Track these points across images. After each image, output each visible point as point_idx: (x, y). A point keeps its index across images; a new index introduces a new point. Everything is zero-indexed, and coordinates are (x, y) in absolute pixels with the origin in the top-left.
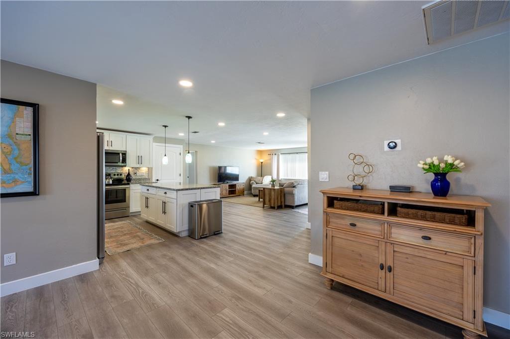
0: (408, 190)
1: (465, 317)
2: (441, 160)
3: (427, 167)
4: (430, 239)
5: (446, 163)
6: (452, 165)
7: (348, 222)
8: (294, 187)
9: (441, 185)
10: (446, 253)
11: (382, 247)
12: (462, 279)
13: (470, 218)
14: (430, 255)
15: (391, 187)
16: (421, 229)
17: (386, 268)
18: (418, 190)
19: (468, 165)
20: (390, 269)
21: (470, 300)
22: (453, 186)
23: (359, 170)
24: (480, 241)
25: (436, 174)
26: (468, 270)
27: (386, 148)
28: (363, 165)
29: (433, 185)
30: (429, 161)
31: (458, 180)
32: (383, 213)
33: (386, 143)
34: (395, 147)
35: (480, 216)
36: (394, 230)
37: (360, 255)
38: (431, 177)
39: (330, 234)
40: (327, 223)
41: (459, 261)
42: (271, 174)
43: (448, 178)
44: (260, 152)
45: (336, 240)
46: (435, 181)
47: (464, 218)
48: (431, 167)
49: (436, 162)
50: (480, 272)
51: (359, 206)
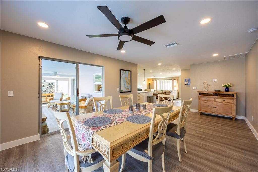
0: (219, 91)
1: (232, 115)
2: (227, 84)
3: (224, 86)
4: (225, 100)
5: (228, 85)
6: (230, 85)
7: (205, 98)
8: (170, 93)
9: (227, 89)
10: (228, 103)
11: (214, 103)
12: (232, 107)
13: (233, 96)
14: (225, 104)
15: (215, 90)
16: (223, 98)
17: (215, 107)
18: (221, 91)
19: (233, 85)
20: (216, 108)
21: (233, 111)
22: (230, 90)
23: (206, 86)
24: (235, 100)
25: (226, 87)
26: (233, 105)
27: (213, 81)
28: (208, 85)
29: (225, 90)
30: (225, 84)
31: (231, 89)
32: (214, 96)
33: (213, 80)
34: (215, 81)
35: (235, 95)
36: (217, 99)
37: (208, 106)
38: (225, 88)
39: (200, 102)
40: (199, 99)
41: (231, 104)
42: (153, 88)
43: (229, 88)
44: (149, 79)
45: (202, 103)
46: (226, 89)
47: (232, 96)
48: (225, 86)
49: (226, 85)
50: (235, 106)
51: (207, 95)
